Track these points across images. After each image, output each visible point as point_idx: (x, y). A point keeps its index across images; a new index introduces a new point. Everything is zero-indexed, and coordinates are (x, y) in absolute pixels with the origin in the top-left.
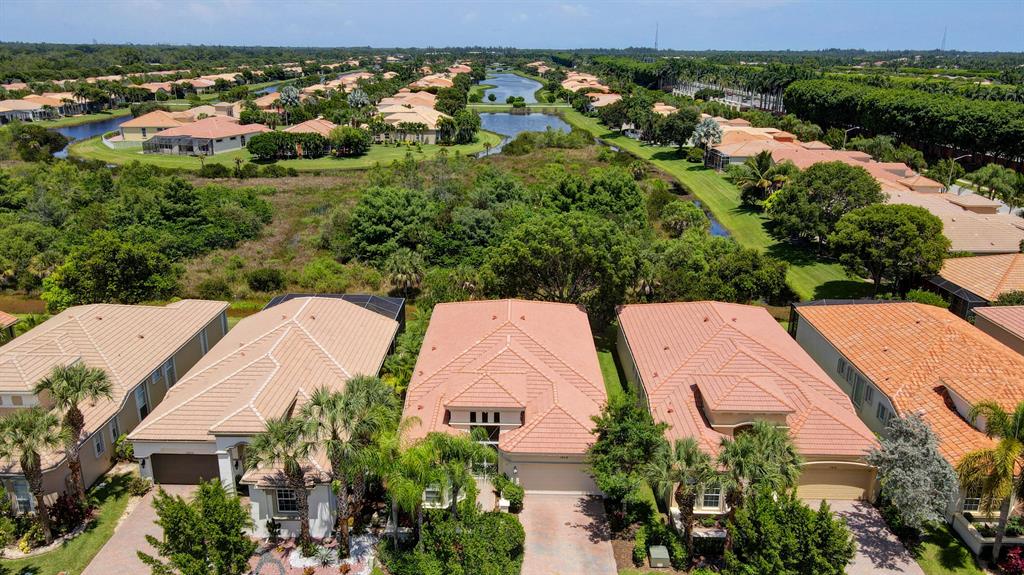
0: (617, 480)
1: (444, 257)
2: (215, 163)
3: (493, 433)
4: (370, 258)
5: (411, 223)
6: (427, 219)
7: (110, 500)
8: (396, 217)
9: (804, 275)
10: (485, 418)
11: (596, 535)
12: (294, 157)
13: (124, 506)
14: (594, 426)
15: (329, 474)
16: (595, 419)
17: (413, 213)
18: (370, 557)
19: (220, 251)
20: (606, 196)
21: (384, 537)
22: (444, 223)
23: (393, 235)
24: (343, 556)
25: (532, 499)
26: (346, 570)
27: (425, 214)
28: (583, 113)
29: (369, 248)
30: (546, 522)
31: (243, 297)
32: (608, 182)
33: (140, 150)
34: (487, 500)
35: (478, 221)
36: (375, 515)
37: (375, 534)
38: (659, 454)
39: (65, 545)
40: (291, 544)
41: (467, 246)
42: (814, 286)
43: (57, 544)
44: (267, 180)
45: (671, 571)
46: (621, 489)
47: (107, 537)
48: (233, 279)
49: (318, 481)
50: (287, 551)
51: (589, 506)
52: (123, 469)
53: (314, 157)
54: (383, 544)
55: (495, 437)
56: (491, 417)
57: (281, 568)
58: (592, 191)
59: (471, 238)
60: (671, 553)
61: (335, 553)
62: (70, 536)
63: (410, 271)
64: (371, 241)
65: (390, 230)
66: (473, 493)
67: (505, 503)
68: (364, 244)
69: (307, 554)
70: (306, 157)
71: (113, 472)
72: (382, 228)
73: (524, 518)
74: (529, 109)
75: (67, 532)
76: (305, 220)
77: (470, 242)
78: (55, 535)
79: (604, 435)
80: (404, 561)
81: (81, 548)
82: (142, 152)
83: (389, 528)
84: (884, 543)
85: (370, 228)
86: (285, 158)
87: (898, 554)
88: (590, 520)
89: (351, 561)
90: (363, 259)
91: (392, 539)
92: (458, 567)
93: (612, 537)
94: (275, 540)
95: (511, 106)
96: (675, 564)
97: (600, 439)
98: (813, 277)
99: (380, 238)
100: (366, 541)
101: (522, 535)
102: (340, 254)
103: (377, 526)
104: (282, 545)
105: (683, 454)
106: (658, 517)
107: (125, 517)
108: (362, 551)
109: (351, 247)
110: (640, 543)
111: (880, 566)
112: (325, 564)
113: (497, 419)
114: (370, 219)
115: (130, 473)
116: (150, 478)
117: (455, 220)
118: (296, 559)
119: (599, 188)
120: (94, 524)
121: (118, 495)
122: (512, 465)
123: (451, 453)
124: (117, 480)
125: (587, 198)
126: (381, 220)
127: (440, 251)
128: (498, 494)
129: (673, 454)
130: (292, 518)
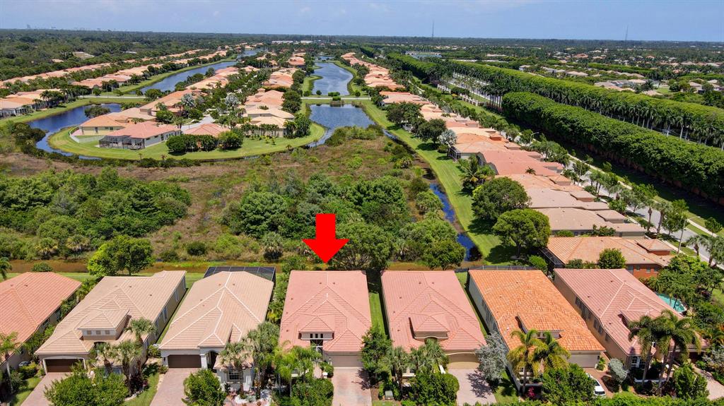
0: (371, 364)
1: (293, 233)
2: (148, 158)
3: (320, 342)
4: (252, 233)
5: (274, 213)
6: (284, 211)
7: (151, 375)
8: (266, 210)
9: (487, 240)
10: (317, 336)
11: (364, 386)
12: (196, 150)
13: (158, 379)
14: (363, 340)
15: (252, 364)
16: (363, 337)
17: (276, 208)
18: (269, 398)
19: (166, 227)
20: (382, 194)
21: (274, 390)
22: (293, 214)
23: (265, 220)
24: (258, 398)
25: (337, 371)
26: (259, 404)
27: (282, 208)
28: (378, 106)
29: (251, 227)
30: (343, 382)
31: (185, 260)
32: (384, 185)
33: (97, 144)
34: (318, 373)
35: (311, 212)
36: (269, 380)
37: (270, 389)
38: (388, 352)
39: (138, 396)
40: (235, 394)
41: (306, 226)
42: (491, 248)
43: (134, 396)
44: (182, 168)
45: (393, 401)
46: (373, 368)
47: (155, 392)
48: (177, 248)
49: (247, 367)
50: (234, 397)
51: (362, 374)
52: (152, 361)
53: (209, 150)
54: (274, 393)
55: (321, 344)
56: (319, 336)
57: (232, 404)
58: (375, 190)
59: (307, 221)
60: (393, 393)
61: (254, 397)
62: (138, 392)
63: (276, 245)
64: (252, 223)
65: (263, 218)
66: (311, 371)
67: (326, 374)
68: (249, 225)
69: (243, 398)
70: (204, 150)
71: (148, 362)
72: (258, 217)
73: (334, 381)
74: (343, 102)
75: (137, 391)
76: (211, 202)
77: (307, 224)
78: (133, 393)
79: (367, 344)
80: (284, 400)
81: (145, 397)
82: (98, 146)
83: (276, 386)
84: (483, 387)
85: (253, 217)
86: (190, 151)
87: (487, 391)
88: (362, 380)
89: (261, 400)
90: (248, 233)
91: (278, 391)
92: (307, 401)
93: (371, 387)
94: (228, 391)
95: (331, 98)
96: (396, 398)
97: (365, 346)
98: (491, 242)
99: (258, 222)
100: (267, 391)
101: (332, 387)
102: (234, 230)
103: (271, 385)
104: (231, 394)
105: (397, 354)
106: (391, 378)
107: (159, 383)
108: (265, 396)
109: (241, 226)
110: (381, 390)
111: (478, 396)
112: (250, 402)
113: (322, 337)
114: (252, 211)
115: (156, 363)
116: (167, 366)
117: (299, 211)
118: (238, 400)
119: (379, 189)
120: (147, 387)
121: (154, 374)
122: (328, 357)
123: (303, 355)
124: (152, 366)
125: (372, 194)
126: (258, 213)
127: (291, 230)
128: (323, 369)
129: (393, 353)
130: (235, 383)
